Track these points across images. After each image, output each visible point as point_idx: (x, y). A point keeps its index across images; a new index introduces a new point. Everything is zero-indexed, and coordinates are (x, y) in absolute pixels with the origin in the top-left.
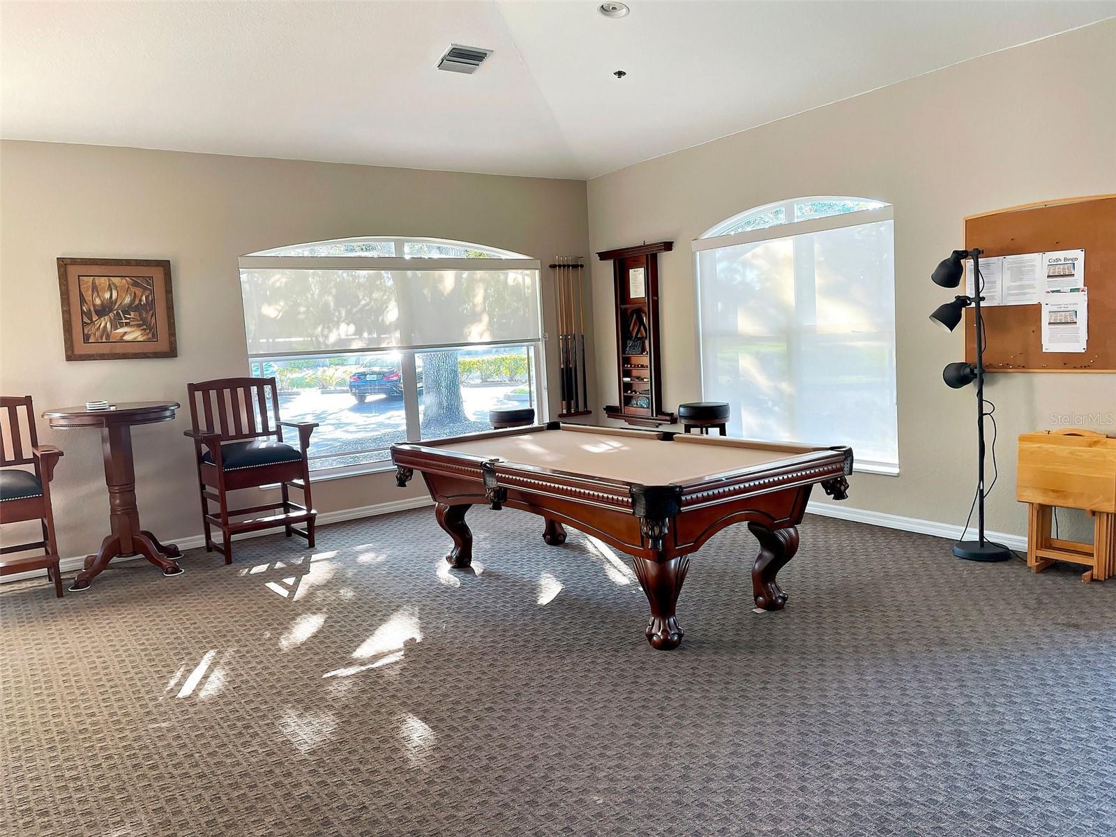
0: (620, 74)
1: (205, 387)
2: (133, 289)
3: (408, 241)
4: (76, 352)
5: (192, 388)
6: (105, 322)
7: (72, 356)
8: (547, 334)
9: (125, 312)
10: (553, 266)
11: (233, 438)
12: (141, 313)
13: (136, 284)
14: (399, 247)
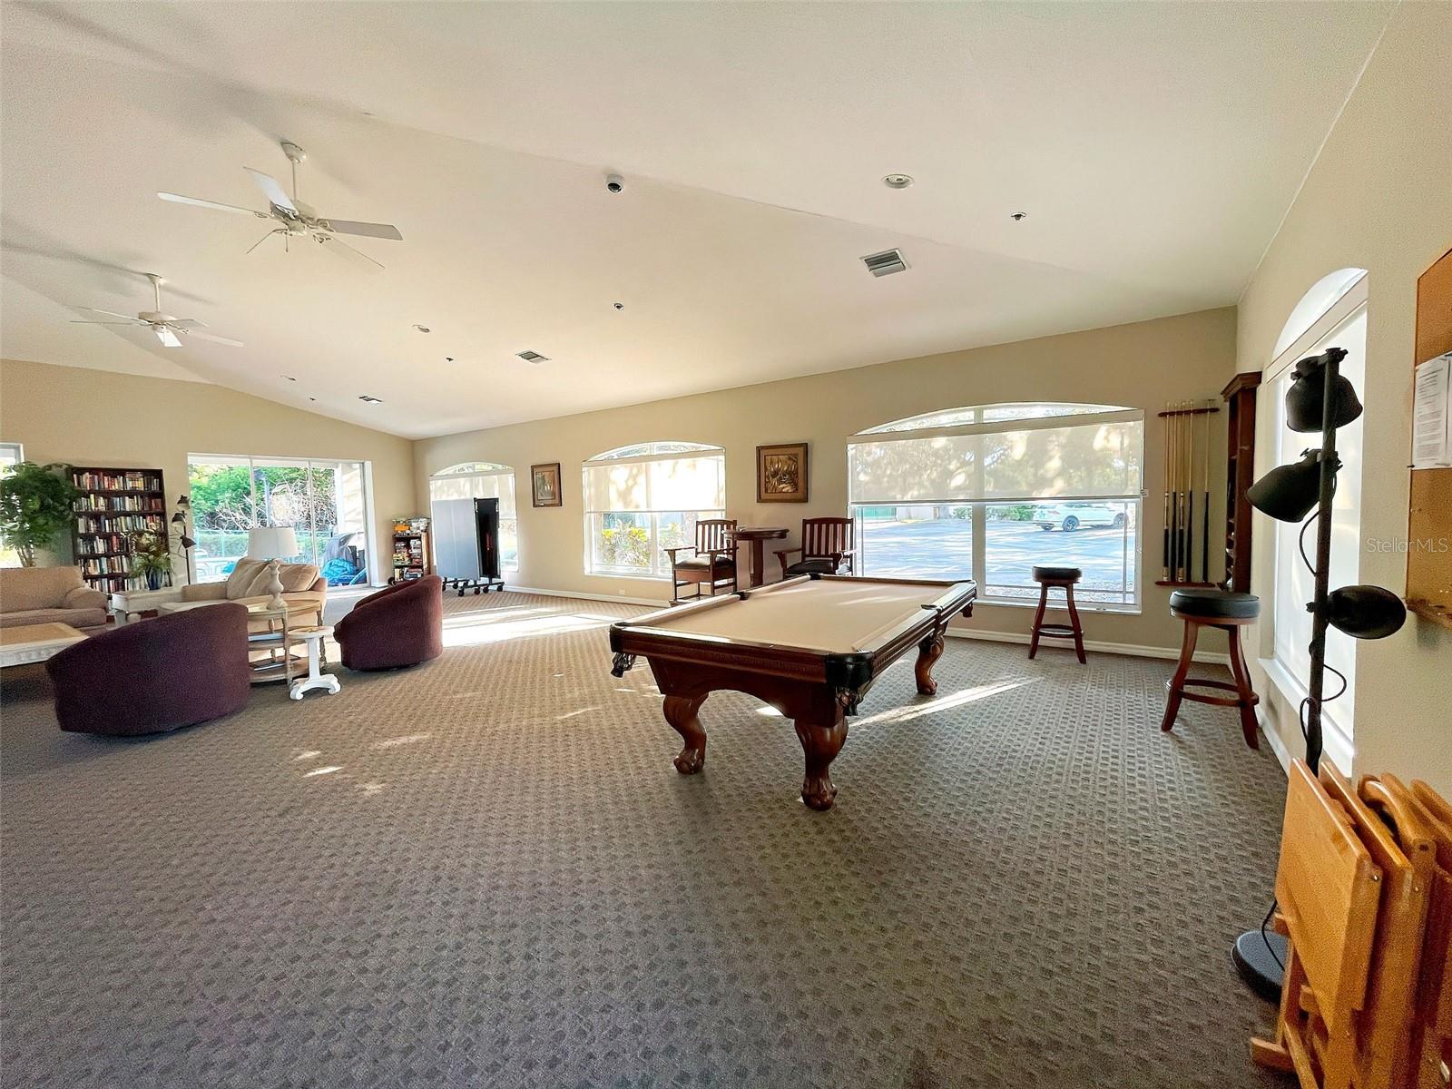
0: (1018, 217)
1: (812, 522)
2: (789, 462)
3: (986, 409)
4: (762, 497)
5: (805, 522)
6: (774, 481)
7: (760, 500)
8: (1147, 491)
9: (784, 475)
10: (1163, 415)
11: (823, 556)
12: (792, 477)
13: (790, 459)
14: (979, 414)
